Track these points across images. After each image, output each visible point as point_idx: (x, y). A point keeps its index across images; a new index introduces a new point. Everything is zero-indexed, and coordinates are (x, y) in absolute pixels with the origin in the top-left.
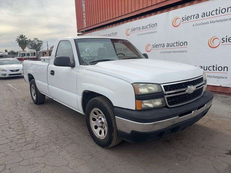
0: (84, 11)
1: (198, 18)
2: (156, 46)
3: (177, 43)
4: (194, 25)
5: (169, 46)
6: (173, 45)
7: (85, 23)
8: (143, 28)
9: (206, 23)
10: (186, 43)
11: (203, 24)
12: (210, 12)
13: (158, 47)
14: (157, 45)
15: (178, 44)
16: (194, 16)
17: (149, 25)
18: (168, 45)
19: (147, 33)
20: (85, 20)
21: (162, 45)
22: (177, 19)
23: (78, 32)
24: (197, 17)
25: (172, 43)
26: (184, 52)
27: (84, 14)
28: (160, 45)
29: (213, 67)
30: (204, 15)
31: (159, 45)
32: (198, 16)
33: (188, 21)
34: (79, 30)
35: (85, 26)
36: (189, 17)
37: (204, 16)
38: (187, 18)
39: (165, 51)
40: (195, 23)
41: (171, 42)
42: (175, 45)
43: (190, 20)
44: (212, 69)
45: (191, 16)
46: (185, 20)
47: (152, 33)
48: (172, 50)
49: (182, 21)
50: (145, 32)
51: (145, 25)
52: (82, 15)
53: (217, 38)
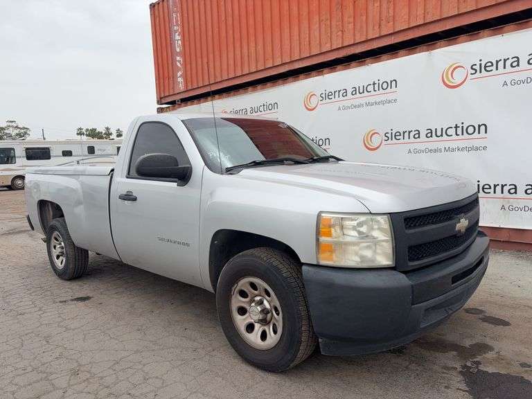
0: (178, 50)
1: (518, 65)
2: (396, 135)
3: (456, 127)
4: (505, 84)
5: (434, 134)
6: (444, 133)
7: (180, 80)
8: (355, 91)
10: (482, 127)
14: (398, 134)
15: (459, 129)
16: (505, 61)
17: (374, 84)
18: (431, 133)
19: (368, 104)
20: (180, 73)
21: (412, 134)
22: (455, 69)
23: (159, 102)
24: (515, 64)
25: (442, 129)
26: (477, 149)
27: (178, 58)
28: (406, 134)
31: (404, 133)
32: (518, 61)
33: (489, 74)
34: (161, 98)
35: (181, 87)
36: (490, 64)
38: (485, 67)
39: (422, 147)
40: (508, 78)
41: (437, 125)
42: (451, 132)
43: (495, 72)
45: (497, 62)
46: (481, 72)
47: (383, 103)
48: (441, 145)
49: (472, 74)
50: (363, 101)
51: (360, 84)
52: (173, 60)
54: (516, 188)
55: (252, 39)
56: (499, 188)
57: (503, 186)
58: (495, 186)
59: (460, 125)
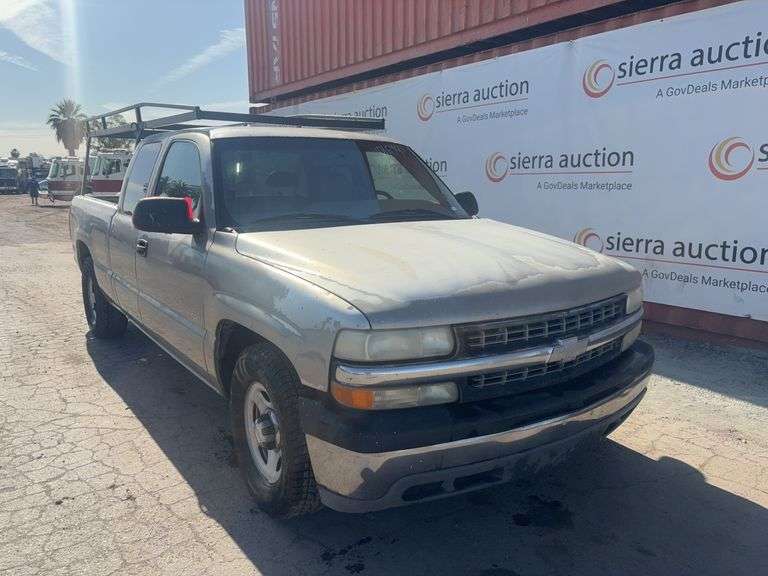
0: (274, 26)
1: (679, 66)
2: (524, 162)
3: (597, 154)
4: (660, 93)
5: (569, 162)
6: (582, 161)
7: (276, 69)
8: (479, 95)
9: (706, 89)
10: (628, 156)
11: (696, 90)
12: (721, 47)
13: (530, 165)
14: (527, 160)
15: (600, 158)
16: (663, 59)
17: (501, 86)
18: (566, 160)
19: (493, 115)
20: (276, 60)
21: (543, 161)
22: (599, 68)
23: (253, 100)
24: (675, 64)
25: (579, 156)
26: (620, 187)
27: (274, 38)
28: (537, 160)
29: (724, 246)
30: (701, 56)
31: (534, 158)
32: (679, 60)
33: (641, 77)
34: (254, 94)
35: (277, 79)
36: (642, 63)
37: (701, 63)
38: (638, 67)
39: (554, 180)
40: (664, 85)
41: (577, 149)
42: (590, 160)
43: (649, 76)
44: (720, 257)
45: (653, 60)
46: (630, 75)
47: (510, 114)
48: (578, 179)
49: (619, 77)
50: (487, 110)
51: (485, 85)
52: (269, 41)
53: (743, 145)
54: (662, 247)
56: (642, 245)
57: (647, 242)
58: (638, 241)
59: (601, 151)
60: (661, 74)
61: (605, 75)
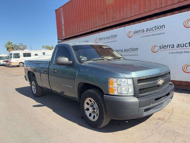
0: (63, 24)
6: (128, 50)
7: (64, 33)
8: (107, 38)
10: (137, 49)
11: (147, 36)
15: (132, 49)
16: (141, 30)
17: (112, 36)
18: (125, 50)
19: (110, 42)
20: (63, 31)
21: (121, 51)
22: (130, 32)
23: (58, 40)
24: (143, 31)
26: (136, 55)
27: (63, 26)
28: (119, 51)
33: (138, 34)
34: (59, 38)
35: (64, 35)
36: (138, 31)
37: (148, 31)
41: (126, 48)
42: (130, 50)
43: (139, 33)
49: (134, 34)
51: (108, 36)
52: (62, 27)
53: (156, 46)
55: (82, 21)
59: (132, 48)
60: (141, 33)
61: (131, 34)
